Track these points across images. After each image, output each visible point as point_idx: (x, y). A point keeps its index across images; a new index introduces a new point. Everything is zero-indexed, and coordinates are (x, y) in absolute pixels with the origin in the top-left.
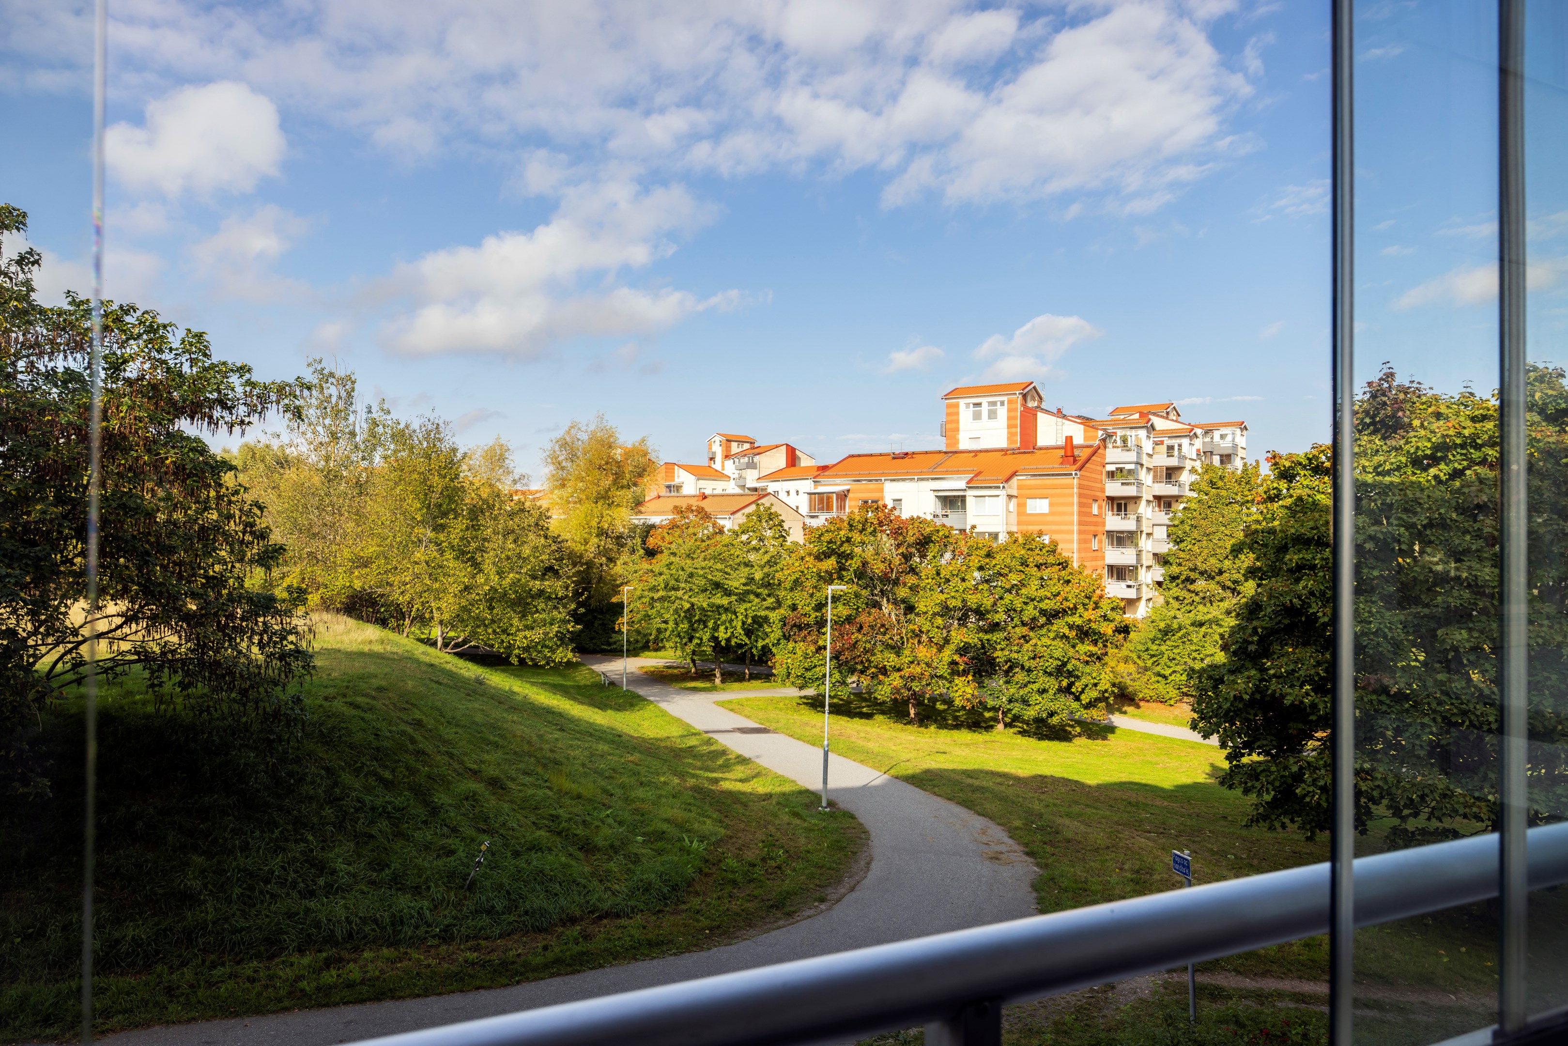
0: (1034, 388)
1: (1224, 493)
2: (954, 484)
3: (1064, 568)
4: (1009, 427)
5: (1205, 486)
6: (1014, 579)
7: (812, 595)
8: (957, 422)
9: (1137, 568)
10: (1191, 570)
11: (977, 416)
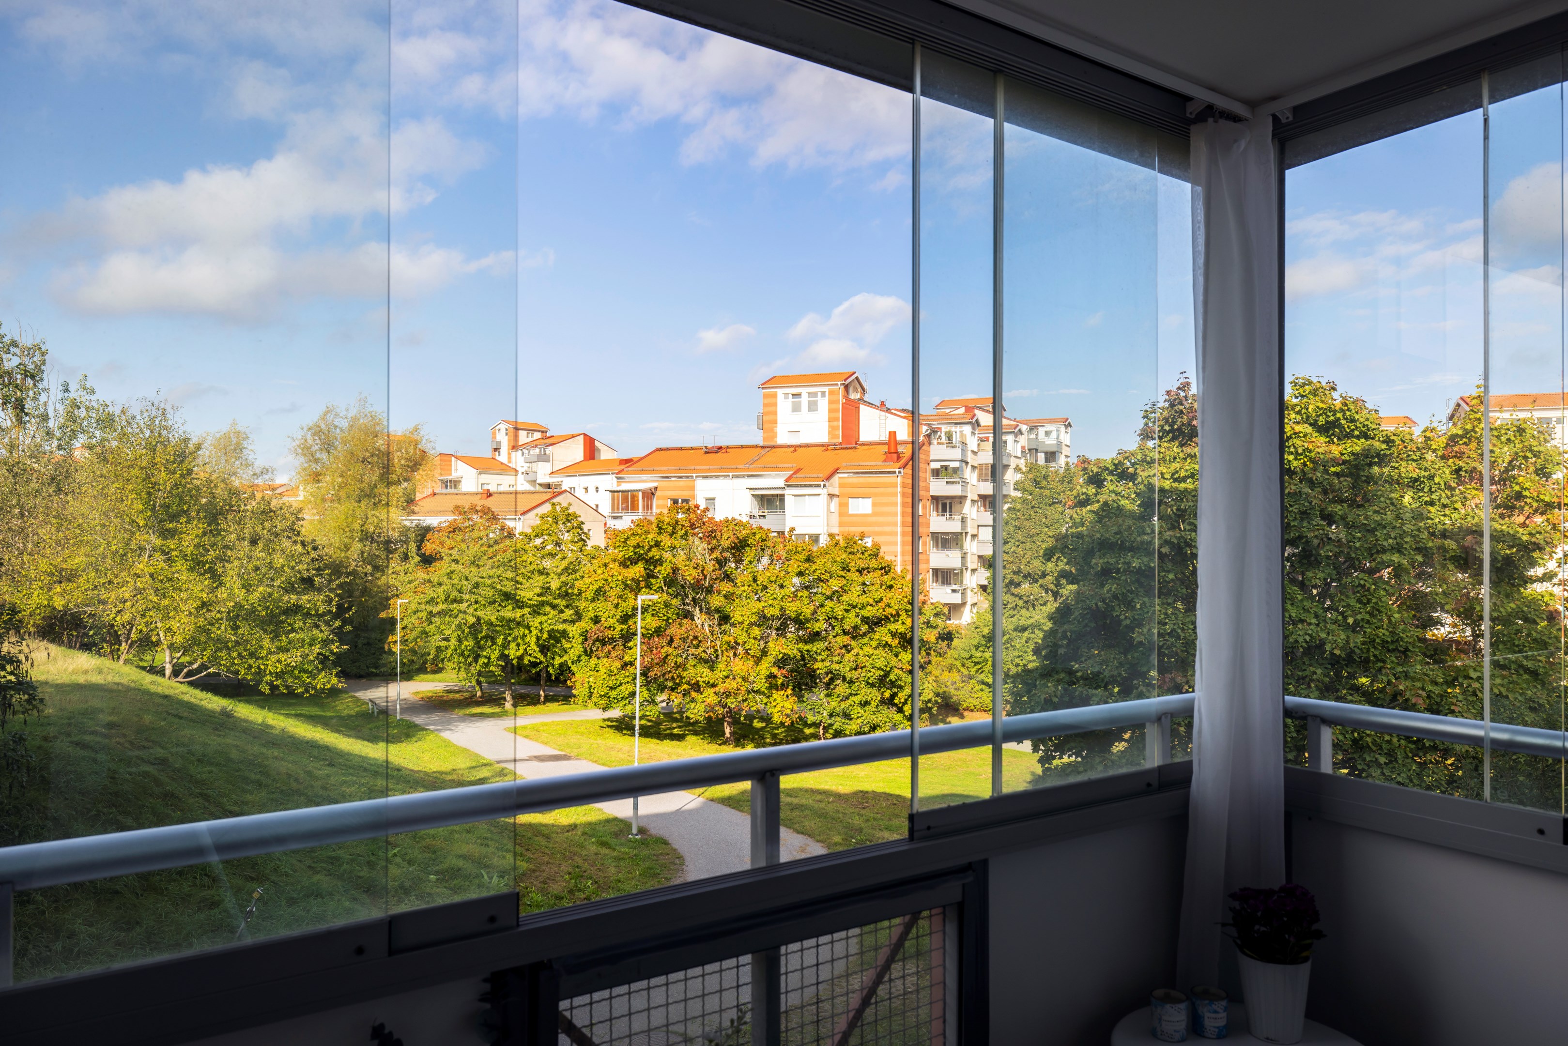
0: (857, 378)
1: (1047, 492)
2: (773, 482)
3: (887, 573)
4: (830, 420)
5: (1029, 486)
6: (835, 584)
7: (617, 606)
8: (775, 413)
9: (962, 572)
10: (1014, 573)
11: (796, 408)
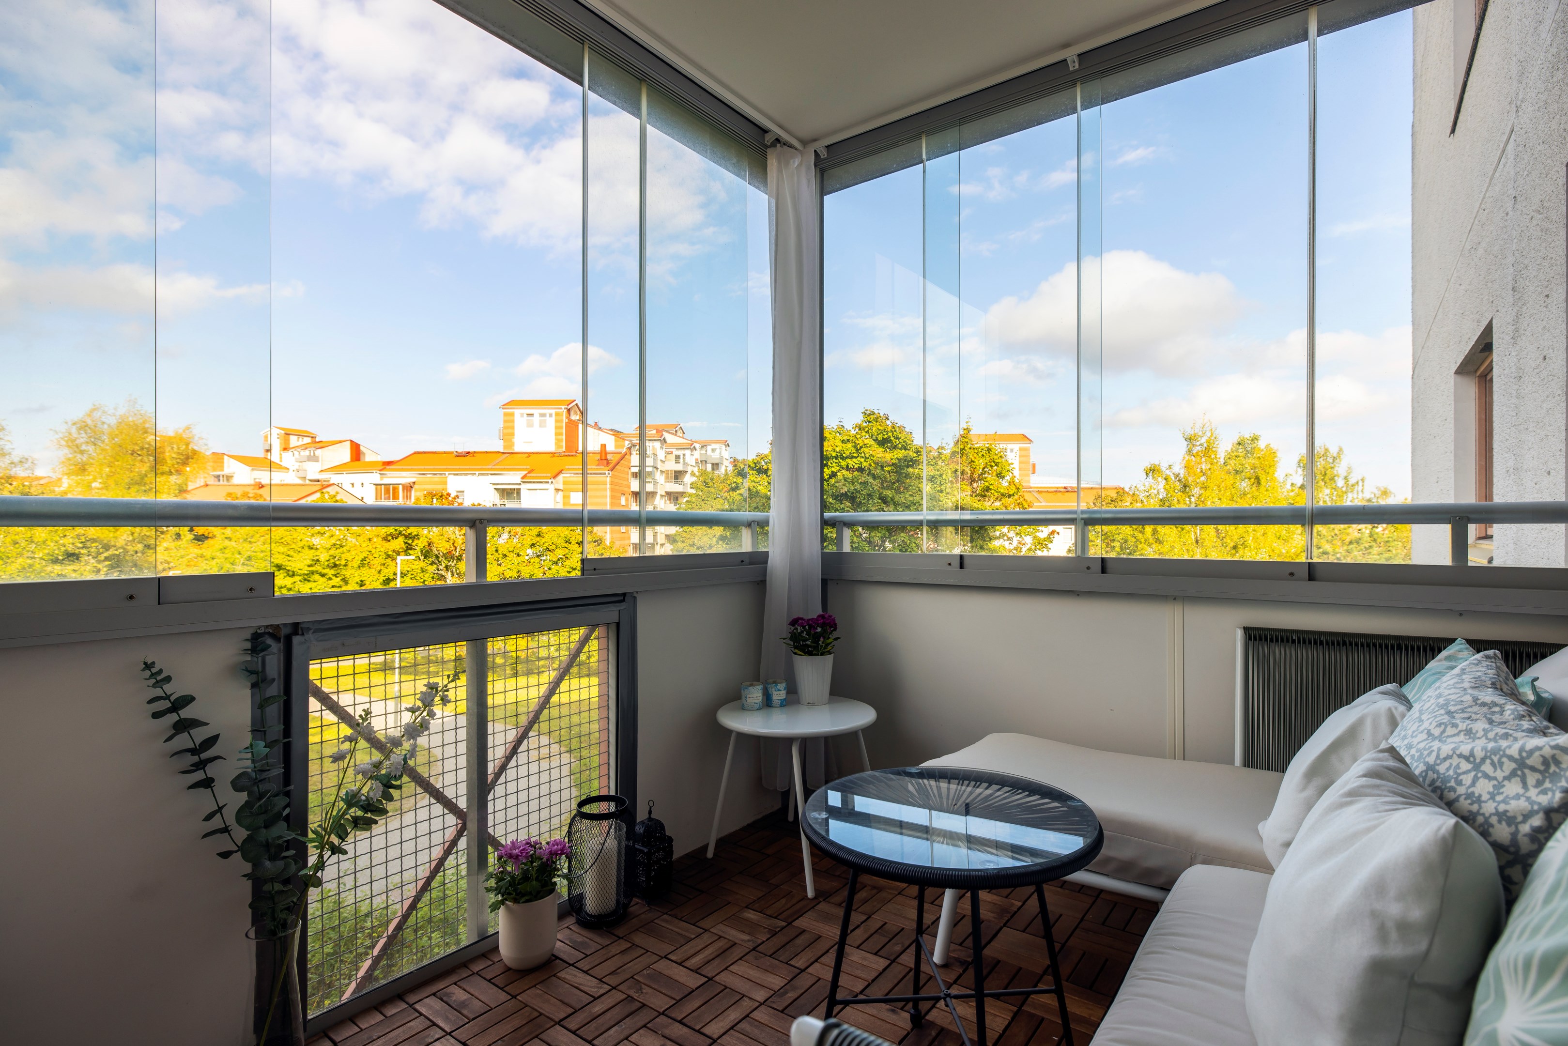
0: (577, 405)
1: (713, 490)
2: (511, 479)
3: (599, 545)
4: (557, 434)
5: (700, 485)
6: (560, 553)
8: (513, 428)
9: (653, 544)
10: (691, 546)
11: (530, 425)
